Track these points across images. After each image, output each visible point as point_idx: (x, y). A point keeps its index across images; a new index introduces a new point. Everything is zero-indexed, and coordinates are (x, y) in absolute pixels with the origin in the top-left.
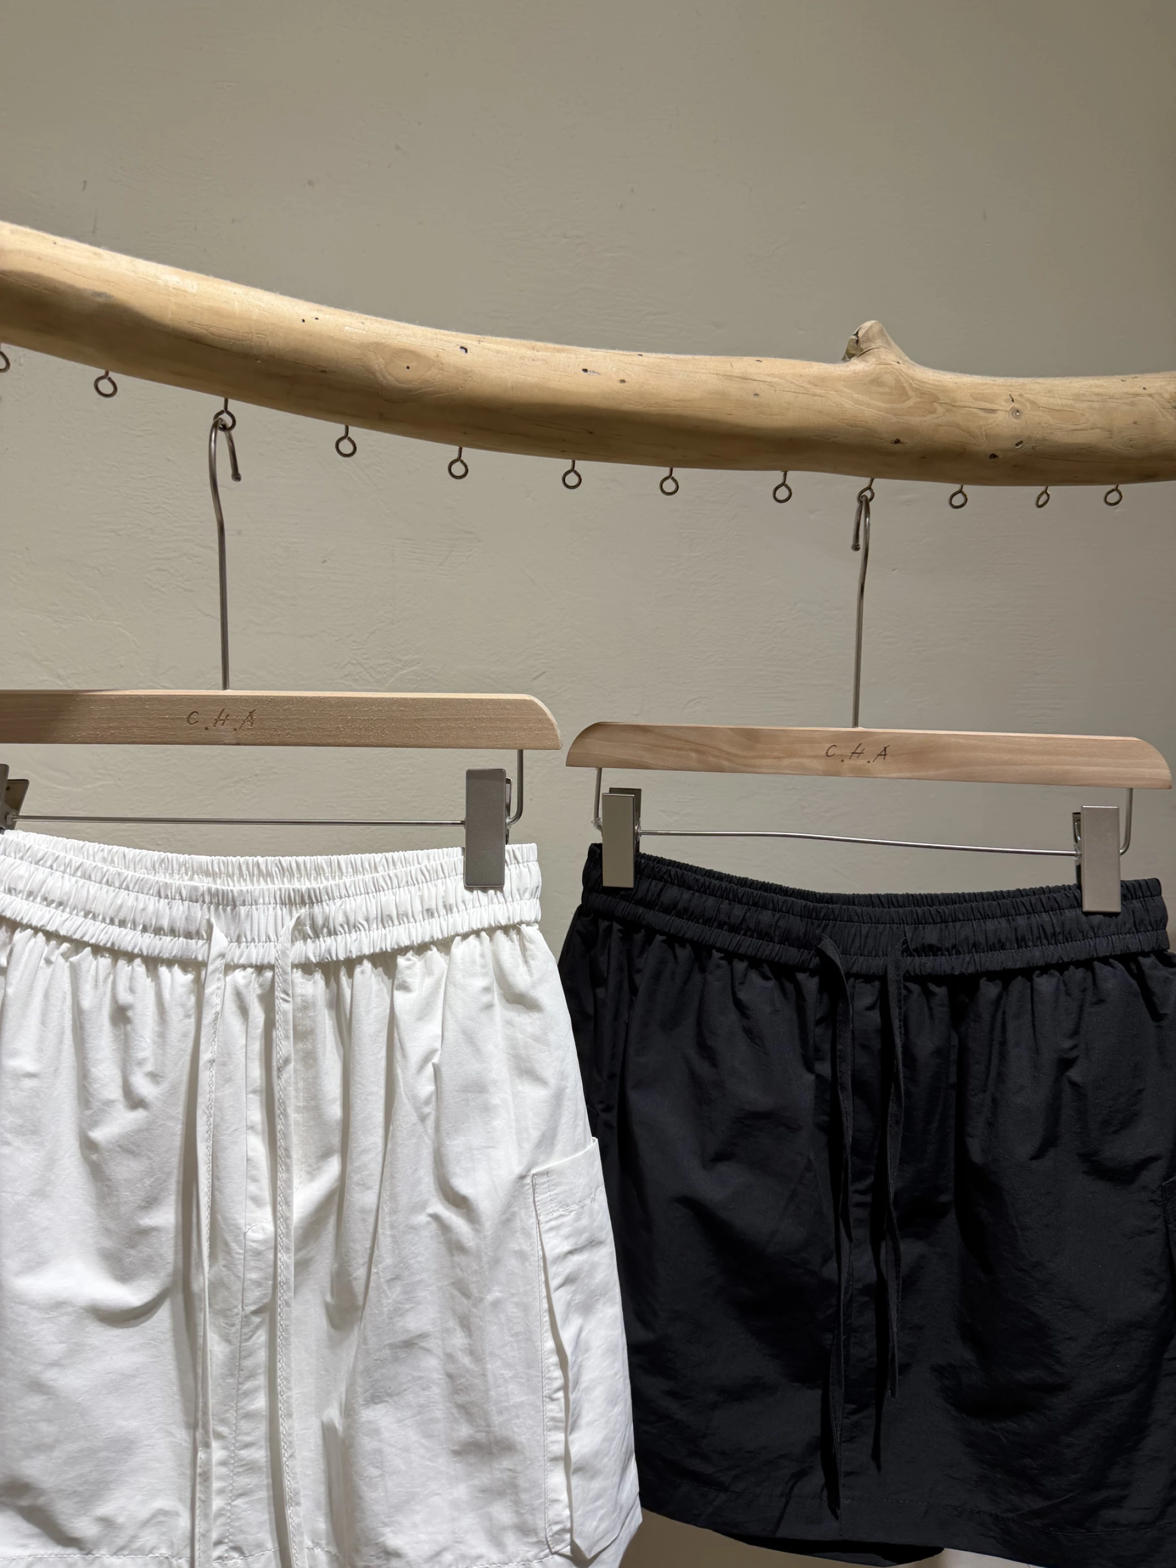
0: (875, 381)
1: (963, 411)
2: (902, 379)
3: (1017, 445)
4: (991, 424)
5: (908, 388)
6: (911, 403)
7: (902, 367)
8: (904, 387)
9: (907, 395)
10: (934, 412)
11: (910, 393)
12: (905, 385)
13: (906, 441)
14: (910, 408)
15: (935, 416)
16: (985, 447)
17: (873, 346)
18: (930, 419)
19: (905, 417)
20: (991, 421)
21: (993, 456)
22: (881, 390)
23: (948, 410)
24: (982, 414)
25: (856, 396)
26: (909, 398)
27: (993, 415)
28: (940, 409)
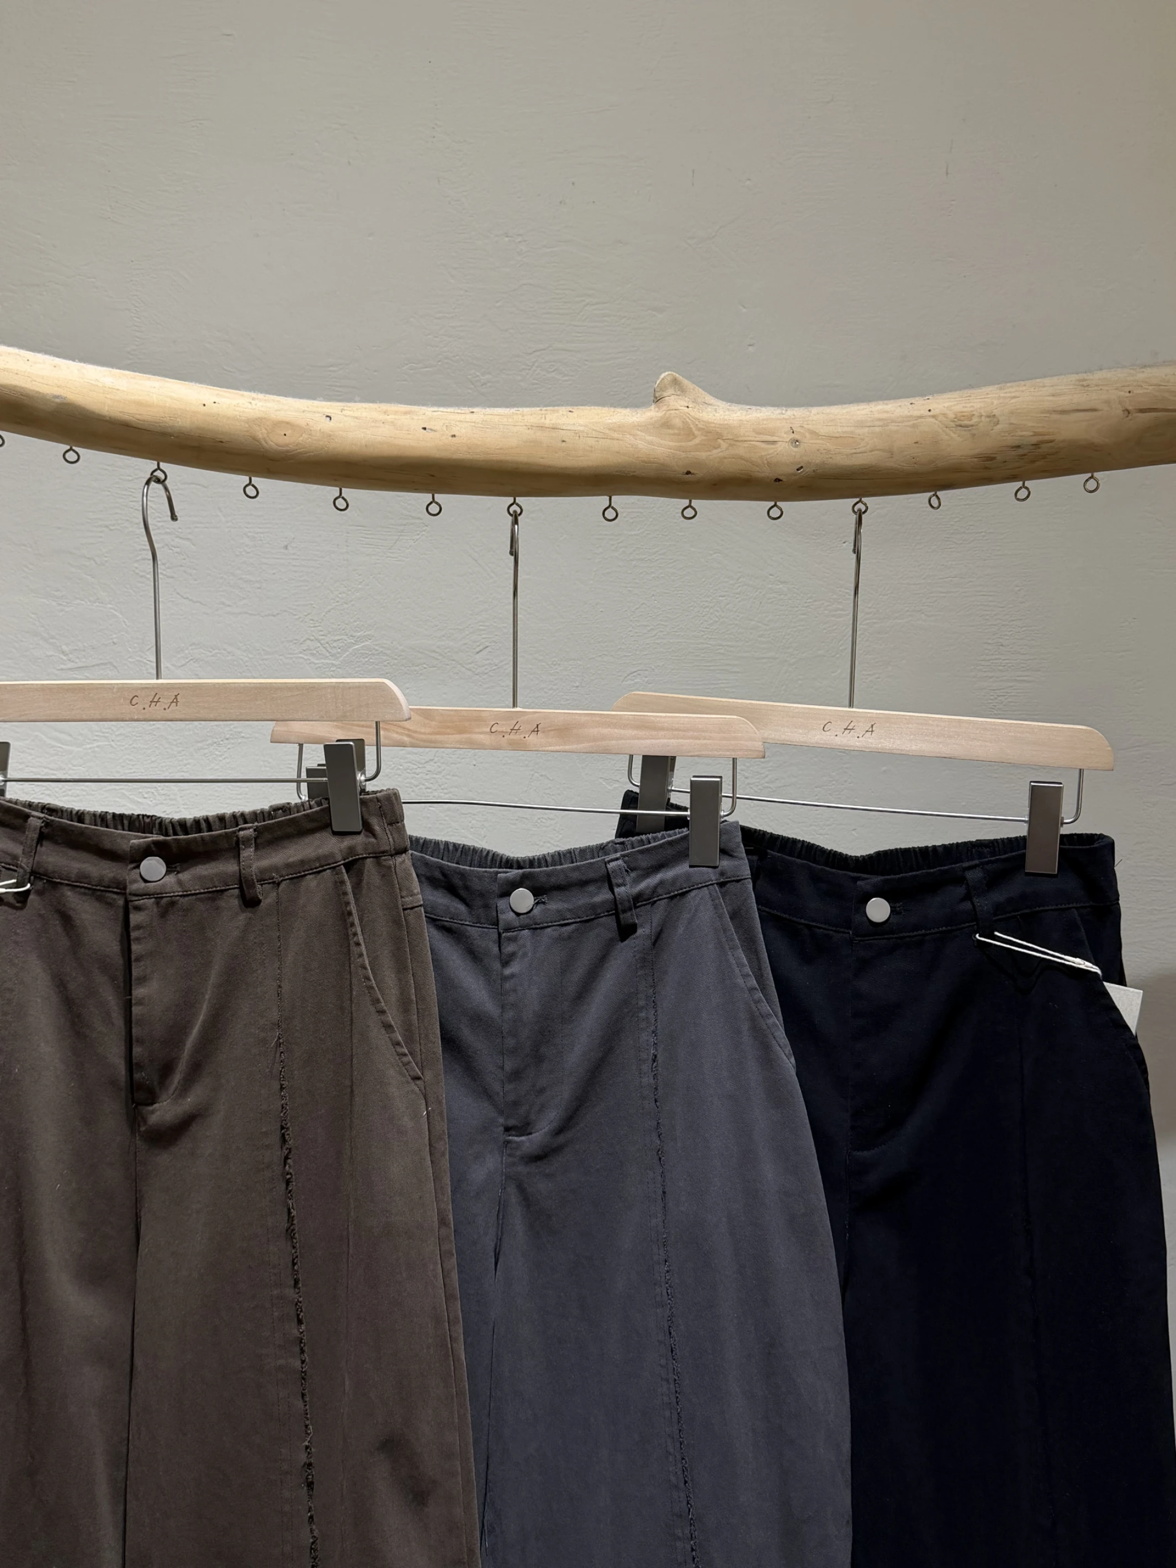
0: (665, 424)
1: (746, 445)
2: (690, 421)
3: (798, 470)
4: (772, 454)
5: (694, 429)
6: (697, 441)
7: (692, 411)
9: (694, 434)
10: (719, 447)
11: (696, 432)
12: (692, 426)
13: (695, 472)
14: (697, 445)
15: (719, 450)
16: (768, 473)
17: (665, 394)
18: (715, 453)
19: (693, 453)
20: (771, 451)
21: (778, 480)
22: (671, 431)
23: (731, 445)
24: (765, 446)
25: (649, 438)
26: (695, 437)
27: (774, 446)
28: (724, 445)
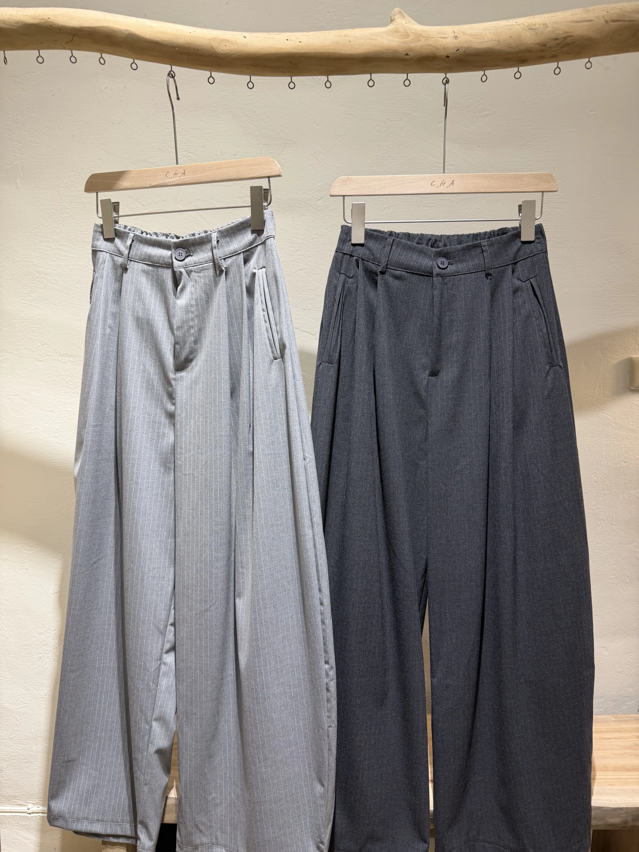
0: (397, 31)
1: (433, 39)
2: (407, 29)
3: (457, 51)
4: (445, 43)
6: (411, 38)
7: (408, 25)
8: (408, 33)
9: (409, 35)
10: (420, 41)
11: (410, 34)
12: (408, 31)
13: (410, 54)
14: (411, 40)
15: (421, 42)
16: (443, 53)
17: (396, 17)
18: (419, 44)
19: (409, 44)
21: (448, 57)
22: (399, 34)
23: (426, 40)
24: (441, 39)
25: (388, 38)
26: (409, 36)
27: (445, 39)
28: (423, 40)
